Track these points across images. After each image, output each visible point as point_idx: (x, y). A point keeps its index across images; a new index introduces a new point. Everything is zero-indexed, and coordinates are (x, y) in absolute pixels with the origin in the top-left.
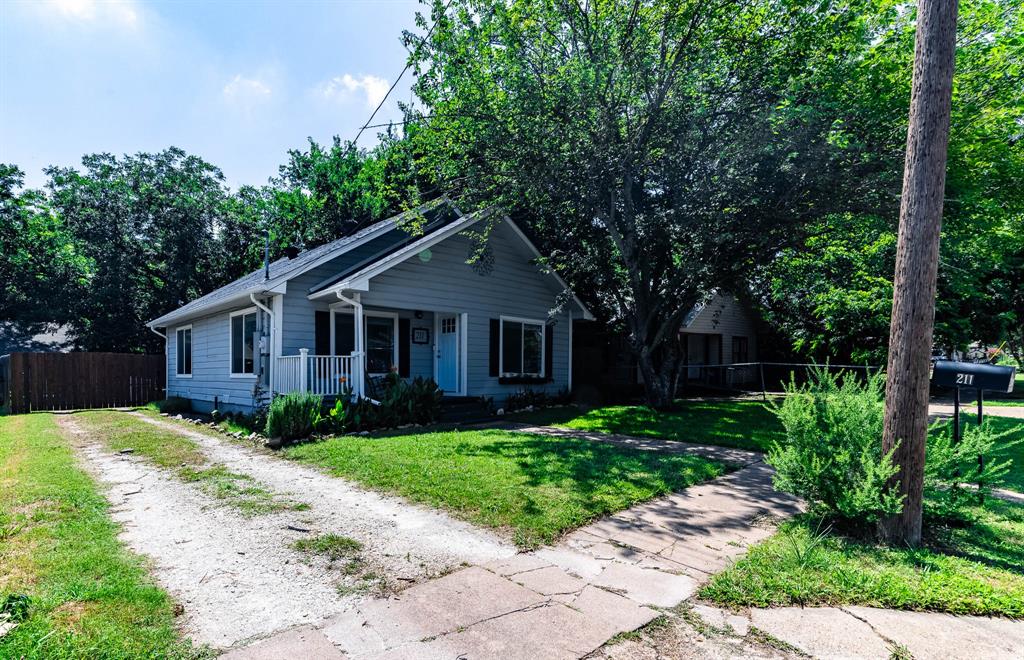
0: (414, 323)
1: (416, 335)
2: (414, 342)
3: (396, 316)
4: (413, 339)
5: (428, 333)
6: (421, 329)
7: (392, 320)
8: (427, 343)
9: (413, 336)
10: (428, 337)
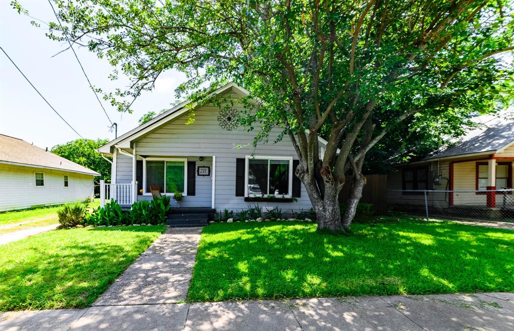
0: (198, 164)
1: (200, 171)
2: (198, 175)
3: (186, 160)
4: (198, 173)
5: (209, 169)
6: (204, 167)
7: (184, 162)
8: (209, 175)
9: (198, 171)
10: (209, 171)
